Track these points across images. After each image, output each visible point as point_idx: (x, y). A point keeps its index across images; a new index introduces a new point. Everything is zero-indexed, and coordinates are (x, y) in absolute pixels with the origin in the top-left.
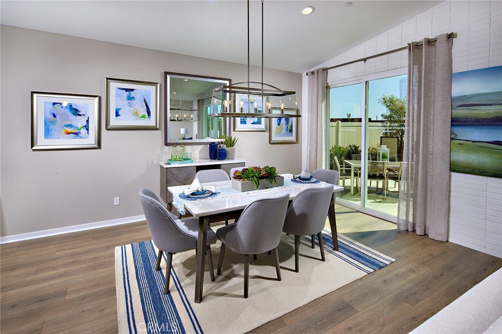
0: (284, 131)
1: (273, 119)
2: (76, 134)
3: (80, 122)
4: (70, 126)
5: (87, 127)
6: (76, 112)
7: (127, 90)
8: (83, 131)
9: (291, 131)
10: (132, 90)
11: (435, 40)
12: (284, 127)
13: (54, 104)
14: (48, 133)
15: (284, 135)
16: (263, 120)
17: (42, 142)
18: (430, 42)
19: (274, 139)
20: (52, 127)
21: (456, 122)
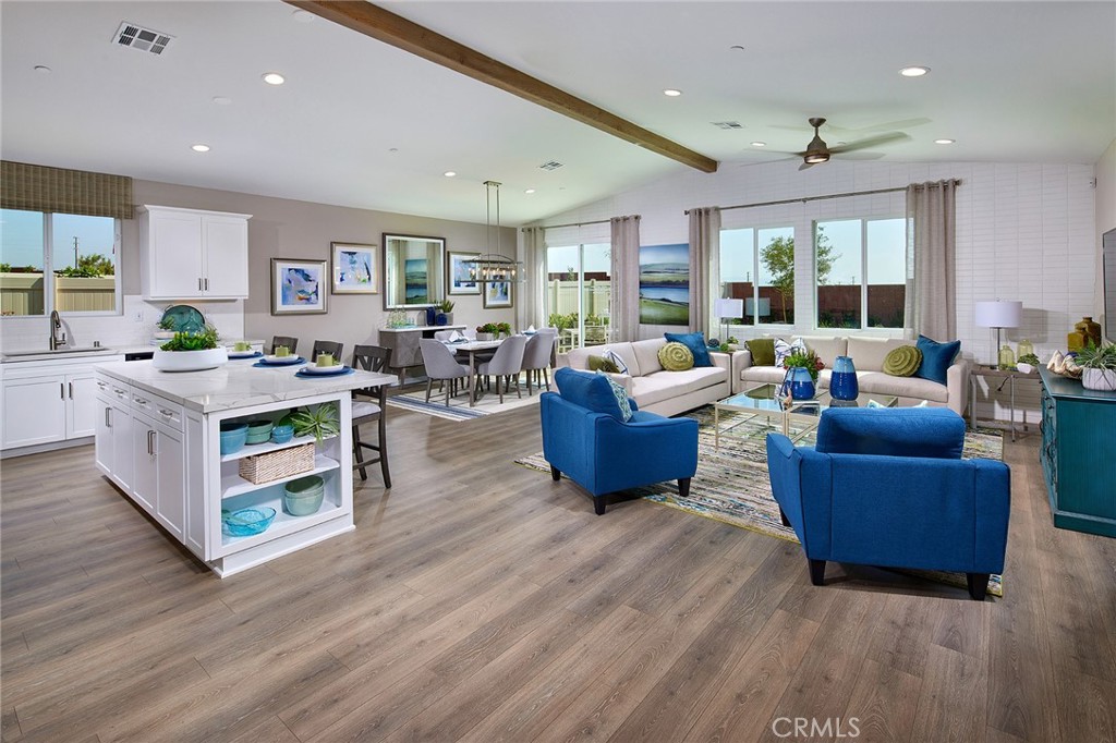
0: (499, 294)
1: (487, 284)
2: (308, 299)
3: (310, 288)
4: (302, 292)
5: (316, 293)
6: (307, 278)
7: (350, 253)
8: (313, 297)
9: (506, 294)
10: (355, 253)
11: (628, 219)
12: (499, 289)
13: (290, 270)
14: (285, 301)
15: (498, 299)
16: (477, 284)
17: (280, 307)
18: (625, 219)
19: (488, 303)
20: (288, 293)
21: (643, 285)
